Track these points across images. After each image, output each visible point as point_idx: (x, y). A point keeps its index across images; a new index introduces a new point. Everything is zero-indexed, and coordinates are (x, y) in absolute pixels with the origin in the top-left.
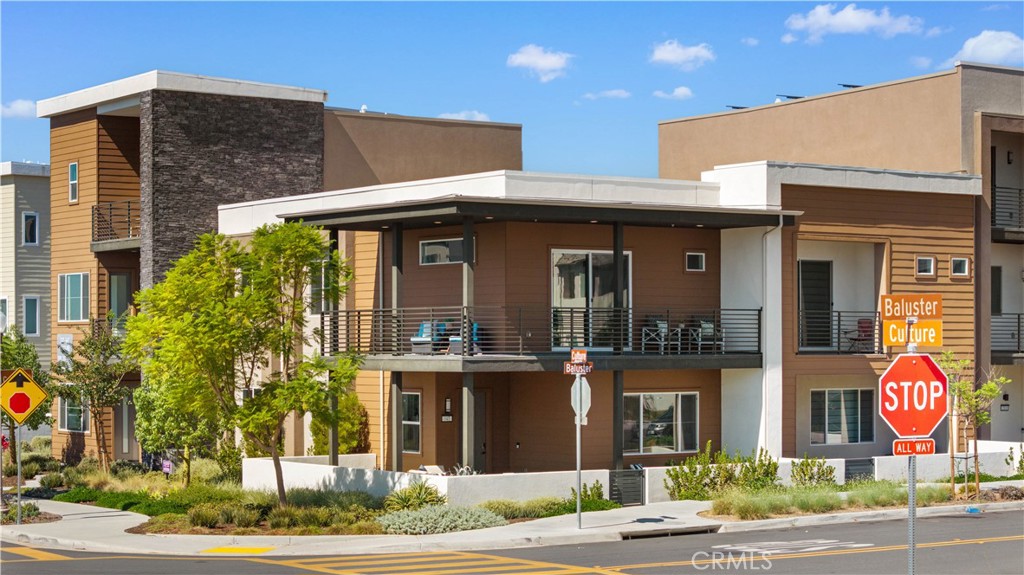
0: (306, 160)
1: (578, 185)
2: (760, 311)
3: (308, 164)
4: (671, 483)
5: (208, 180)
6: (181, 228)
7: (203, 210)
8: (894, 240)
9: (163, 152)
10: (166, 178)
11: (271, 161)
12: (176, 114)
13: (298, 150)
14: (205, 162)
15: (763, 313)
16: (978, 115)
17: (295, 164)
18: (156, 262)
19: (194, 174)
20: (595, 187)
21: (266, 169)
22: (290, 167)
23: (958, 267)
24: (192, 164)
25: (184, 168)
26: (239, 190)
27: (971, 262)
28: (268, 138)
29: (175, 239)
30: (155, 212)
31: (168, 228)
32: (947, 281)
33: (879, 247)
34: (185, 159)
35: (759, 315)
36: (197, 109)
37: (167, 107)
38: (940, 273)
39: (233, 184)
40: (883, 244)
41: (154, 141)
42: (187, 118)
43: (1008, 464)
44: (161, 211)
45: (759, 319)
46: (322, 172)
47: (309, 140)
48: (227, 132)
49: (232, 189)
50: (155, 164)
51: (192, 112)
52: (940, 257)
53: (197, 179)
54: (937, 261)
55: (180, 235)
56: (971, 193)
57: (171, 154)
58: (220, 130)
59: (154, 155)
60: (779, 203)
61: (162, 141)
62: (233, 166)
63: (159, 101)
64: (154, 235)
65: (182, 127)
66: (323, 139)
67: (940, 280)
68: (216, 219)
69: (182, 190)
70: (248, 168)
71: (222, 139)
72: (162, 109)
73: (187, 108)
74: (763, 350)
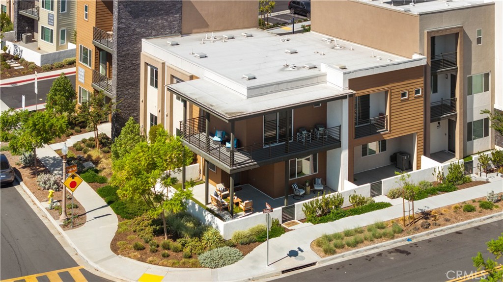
0: (175, 16)
1: (274, 86)
2: (340, 126)
3: (176, 17)
4: (304, 209)
5: (138, 30)
6: (128, 50)
7: (137, 41)
8: (392, 89)
9: (122, 23)
10: (122, 32)
11: (162, 19)
12: (127, 8)
13: (172, 13)
14: (137, 23)
15: (341, 127)
16: (426, 32)
17: (171, 18)
18: (118, 64)
19: (133, 28)
20: (280, 85)
21: (160, 22)
22: (169, 19)
23: (417, 92)
24: (132, 25)
25: (129, 27)
26: (150, 31)
27: (422, 89)
28: (161, 10)
29: (125, 55)
30: (118, 45)
31: (123, 51)
32: (413, 98)
33: (386, 92)
34: (130, 24)
35: (340, 128)
36: (134, 4)
37: (124, 5)
38: (410, 96)
39: (148, 30)
40: (388, 91)
41: (118, 19)
42: (131, 8)
43: (433, 175)
44: (120, 45)
45: (340, 129)
46: (181, 19)
47: (176, 8)
48: (146, 10)
49: (147, 31)
50: (118, 28)
51: (133, 6)
52: (410, 90)
53: (134, 30)
54: (409, 92)
55: (127, 52)
56: (422, 65)
57: (125, 23)
58: (143, 11)
59: (118, 24)
60: (348, 86)
61: (121, 19)
62: (147, 23)
63: (120, 4)
64: (118, 54)
65: (129, 12)
66: (182, 7)
67: (410, 99)
68: (141, 44)
69: (129, 35)
70: (153, 23)
71: (143, 14)
72: (122, 7)
73: (131, 5)
74: (341, 141)
